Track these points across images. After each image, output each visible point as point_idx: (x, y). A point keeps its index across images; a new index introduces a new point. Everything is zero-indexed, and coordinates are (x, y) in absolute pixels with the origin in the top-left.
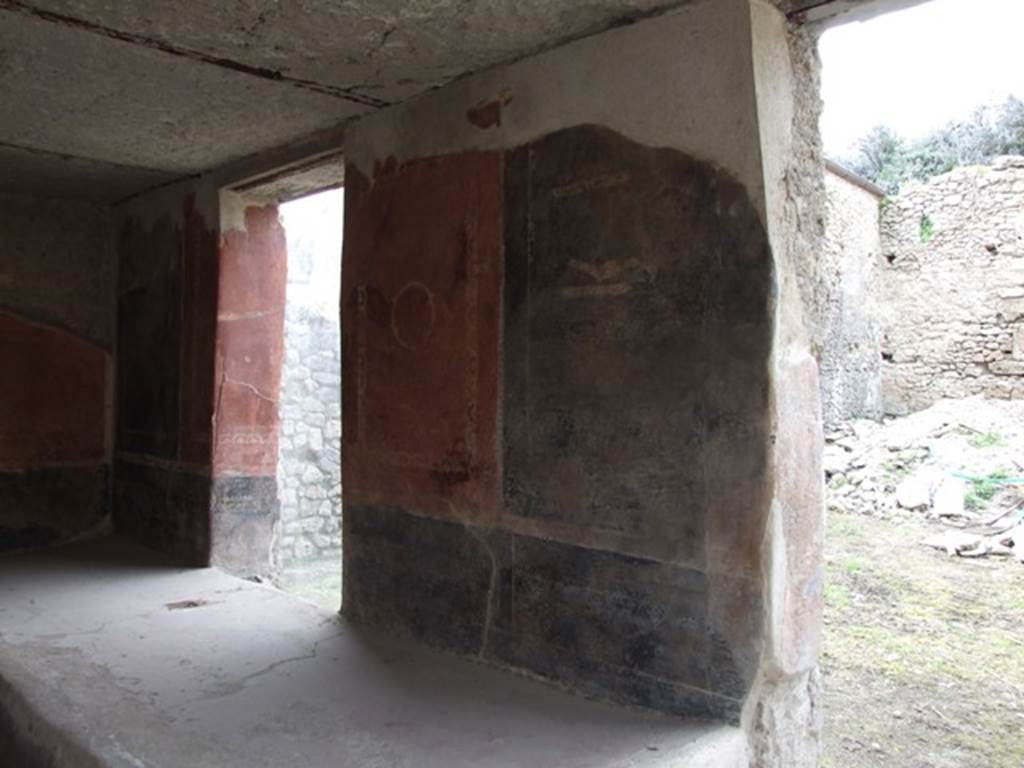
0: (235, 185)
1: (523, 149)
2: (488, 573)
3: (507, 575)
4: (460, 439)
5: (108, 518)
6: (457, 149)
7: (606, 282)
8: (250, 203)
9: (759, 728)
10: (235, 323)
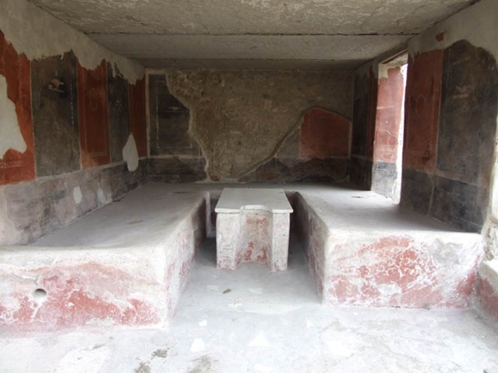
0: (384, 62)
1: (448, 48)
2: (431, 189)
3: (436, 189)
4: (428, 146)
5: (348, 176)
6: (433, 49)
7: (463, 93)
8: (389, 67)
9: (489, 236)
10: (383, 110)
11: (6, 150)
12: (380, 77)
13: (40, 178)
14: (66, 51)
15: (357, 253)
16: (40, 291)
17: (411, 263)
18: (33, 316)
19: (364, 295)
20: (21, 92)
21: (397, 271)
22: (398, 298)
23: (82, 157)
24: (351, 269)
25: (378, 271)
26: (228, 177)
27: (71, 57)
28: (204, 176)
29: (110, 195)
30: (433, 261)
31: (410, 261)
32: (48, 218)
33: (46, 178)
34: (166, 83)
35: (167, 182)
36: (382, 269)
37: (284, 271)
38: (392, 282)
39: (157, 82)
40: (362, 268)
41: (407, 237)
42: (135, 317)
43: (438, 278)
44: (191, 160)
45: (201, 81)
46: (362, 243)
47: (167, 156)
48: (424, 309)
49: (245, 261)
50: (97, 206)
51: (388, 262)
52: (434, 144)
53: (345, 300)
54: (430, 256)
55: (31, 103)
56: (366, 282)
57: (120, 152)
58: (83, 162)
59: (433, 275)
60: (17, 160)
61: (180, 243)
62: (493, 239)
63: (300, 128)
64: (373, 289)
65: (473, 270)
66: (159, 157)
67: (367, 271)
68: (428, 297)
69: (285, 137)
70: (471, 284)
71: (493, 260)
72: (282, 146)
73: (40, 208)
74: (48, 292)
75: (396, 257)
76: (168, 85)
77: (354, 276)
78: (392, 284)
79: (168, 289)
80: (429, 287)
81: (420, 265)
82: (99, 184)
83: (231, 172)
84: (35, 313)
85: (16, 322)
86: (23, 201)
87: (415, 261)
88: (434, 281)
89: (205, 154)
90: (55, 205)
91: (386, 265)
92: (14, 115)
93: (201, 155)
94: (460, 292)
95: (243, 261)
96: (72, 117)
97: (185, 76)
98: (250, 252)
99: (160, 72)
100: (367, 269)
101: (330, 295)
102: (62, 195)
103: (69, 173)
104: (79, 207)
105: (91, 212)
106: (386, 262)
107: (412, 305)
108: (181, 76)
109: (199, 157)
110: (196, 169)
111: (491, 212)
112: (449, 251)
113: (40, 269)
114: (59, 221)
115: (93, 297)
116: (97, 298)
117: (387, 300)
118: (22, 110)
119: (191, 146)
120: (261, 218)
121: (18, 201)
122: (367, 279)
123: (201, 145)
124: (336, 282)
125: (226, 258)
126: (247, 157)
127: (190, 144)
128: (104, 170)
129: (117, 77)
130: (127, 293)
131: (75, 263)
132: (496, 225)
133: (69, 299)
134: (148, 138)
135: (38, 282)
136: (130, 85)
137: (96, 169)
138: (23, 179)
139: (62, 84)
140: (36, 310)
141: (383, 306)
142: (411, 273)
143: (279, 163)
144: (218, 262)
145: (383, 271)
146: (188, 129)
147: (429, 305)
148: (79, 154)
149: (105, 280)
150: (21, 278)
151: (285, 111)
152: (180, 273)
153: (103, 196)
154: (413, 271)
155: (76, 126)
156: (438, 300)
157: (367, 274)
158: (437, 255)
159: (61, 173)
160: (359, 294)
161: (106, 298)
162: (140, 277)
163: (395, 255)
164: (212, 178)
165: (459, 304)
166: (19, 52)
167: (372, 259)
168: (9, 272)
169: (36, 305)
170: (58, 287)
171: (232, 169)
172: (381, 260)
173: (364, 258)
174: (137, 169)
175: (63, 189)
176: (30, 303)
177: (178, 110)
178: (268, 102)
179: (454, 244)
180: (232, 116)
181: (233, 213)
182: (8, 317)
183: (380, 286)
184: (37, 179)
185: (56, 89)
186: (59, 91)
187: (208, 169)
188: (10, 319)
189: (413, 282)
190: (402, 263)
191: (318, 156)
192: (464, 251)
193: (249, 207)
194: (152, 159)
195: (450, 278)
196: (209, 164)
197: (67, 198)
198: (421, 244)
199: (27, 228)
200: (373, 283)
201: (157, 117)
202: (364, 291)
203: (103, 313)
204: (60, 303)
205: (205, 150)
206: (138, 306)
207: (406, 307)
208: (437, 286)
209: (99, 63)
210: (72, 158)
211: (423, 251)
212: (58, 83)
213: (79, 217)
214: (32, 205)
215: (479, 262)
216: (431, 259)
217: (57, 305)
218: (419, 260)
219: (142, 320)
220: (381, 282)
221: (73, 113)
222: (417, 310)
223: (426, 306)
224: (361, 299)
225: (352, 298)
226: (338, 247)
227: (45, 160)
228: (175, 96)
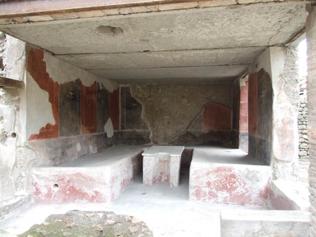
3: (258, 145)
4: (255, 122)
5: (231, 142)
6: (255, 72)
7: (263, 95)
8: (246, 80)
9: (274, 167)
10: (243, 103)
11: (46, 124)
12: (241, 85)
13: (61, 137)
14: (76, 79)
15: (205, 175)
16: (56, 185)
17: (233, 181)
18: (53, 197)
19: (210, 197)
20: (54, 98)
21: (226, 184)
22: (228, 199)
23: (82, 128)
24: (203, 183)
25: (216, 184)
26: (162, 142)
27: (78, 82)
28: (149, 141)
29: (96, 149)
30: (245, 180)
31: (233, 179)
32: (63, 156)
33: (63, 137)
34: (130, 91)
35: (130, 144)
36: (218, 183)
37: (176, 187)
38: (224, 190)
39: (126, 91)
40: (208, 183)
41: (231, 167)
42: (96, 200)
43: (248, 189)
44: (142, 132)
45: (148, 90)
46: (208, 170)
47: (130, 130)
48: (242, 206)
49: (158, 182)
50: (88, 154)
51: (221, 180)
52: (257, 121)
53: (200, 199)
54: (243, 177)
55: (59, 103)
56: (211, 190)
57: (103, 127)
58: (82, 132)
59: (245, 187)
60: (51, 128)
61: (121, 169)
62: (276, 169)
63: (202, 114)
64: (215, 194)
65: (267, 185)
66: (126, 130)
67: (210, 184)
68: (244, 199)
69: (194, 119)
70: (267, 193)
71: (277, 180)
72: (192, 125)
73: (60, 151)
74: (59, 186)
75: (225, 177)
76: (131, 92)
77: (204, 187)
78: (224, 191)
79: (112, 187)
80: (244, 194)
81: (238, 182)
82: (90, 143)
83: (164, 139)
84: (53, 195)
85: (46, 199)
86: (53, 147)
87: (236, 180)
88: (246, 191)
89: (150, 129)
90: (67, 151)
91: (220, 181)
92: (51, 108)
93: (148, 129)
94: (261, 197)
95: (157, 182)
96: (78, 110)
97: (140, 87)
98: (161, 177)
99: (127, 86)
100: (211, 183)
101: (192, 196)
102: (71, 146)
103: (75, 136)
104: (79, 153)
105: (86, 156)
106: (220, 180)
107: (235, 203)
108: (138, 87)
109: (147, 131)
110: (145, 137)
111: (273, 154)
112: (253, 175)
113: (56, 175)
114: (68, 158)
115: (78, 189)
116: (80, 189)
117: (222, 200)
118: (54, 106)
119: (143, 125)
120: (166, 159)
121: (50, 147)
122: (211, 188)
123: (148, 124)
124: (195, 189)
125: (147, 179)
126: (173, 130)
127: (142, 124)
128: (93, 136)
129: (103, 89)
130: (93, 188)
131: (71, 173)
132: (277, 161)
133: (68, 189)
134: (120, 120)
135: (55, 181)
136: (109, 93)
137: (89, 135)
138: (53, 137)
139: (74, 94)
140: (54, 194)
141: (220, 203)
142: (234, 186)
143: (191, 134)
144: (143, 181)
145: (219, 184)
146: (141, 115)
147: (244, 203)
148: (80, 127)
149: (83, 181)
150: (49, 179)
151: (194, 105)
152: (121, 184)
153: (92, 149)
154: (234, 185)
155: (79, 113)
156: (249, 201)
157: (211, 186)
158: (247, 177)
159: (71, 136)
160: (207, 196)
161: (84, 190)
162: (99, 181)
163: (225, 176)
164: (154, 142)
165: (261, 204)
166: (55, 81)
167: (213, 178)
168: (44, 176)
169: (54, 192)
170: (64, 183)
171: (165, 137)
172: (217, 178)
173: (209, 177)
174: (113, 137)
175: (71, 143)
176: (51, 191)
177: (136, 105)
178: (185, 101)
179: (256, 171)
180: (165, 108)
181: (151, 156)
182: (42, 196)
183: (218, 192)
184: (59, 138)
185: (70, 96)
186: (72, 97)
187: (152, 137)
188: (43, 197)
189: (235, 191)
190: (229, 181)
191: (213, 130)
192: (262, 175)
193: (160, 154)
194: (122, 132)
195: (254, 189)
196: (153, 135)
197: (73, 148)
198: (239, 171)
199: (53, 159)
200: (214, 191)
201: (125, 109)
202: (210, 194)
203: (82, 197)
204: (64, 191)
205: (150, 127)
206: (97, 194)
207: (232, 204)
208: (248, 193)
209: (93, 83)
210: (77, 129)
211: (239, 174)
212: (71, 94)
213: (79, 158)
214: (56, 149)
215: (270, 181)
216: (244, 179)
217: (63, 192)
218: (237, 179)
219: (99, 201)
220: (218, 190)
221: (78, 108)
222: (238, 206)
223: (243, 204)
224: (209, 199)
225: (204, 198)
226: (196, 171)
227: (64, 129)
228: (135, 98)
